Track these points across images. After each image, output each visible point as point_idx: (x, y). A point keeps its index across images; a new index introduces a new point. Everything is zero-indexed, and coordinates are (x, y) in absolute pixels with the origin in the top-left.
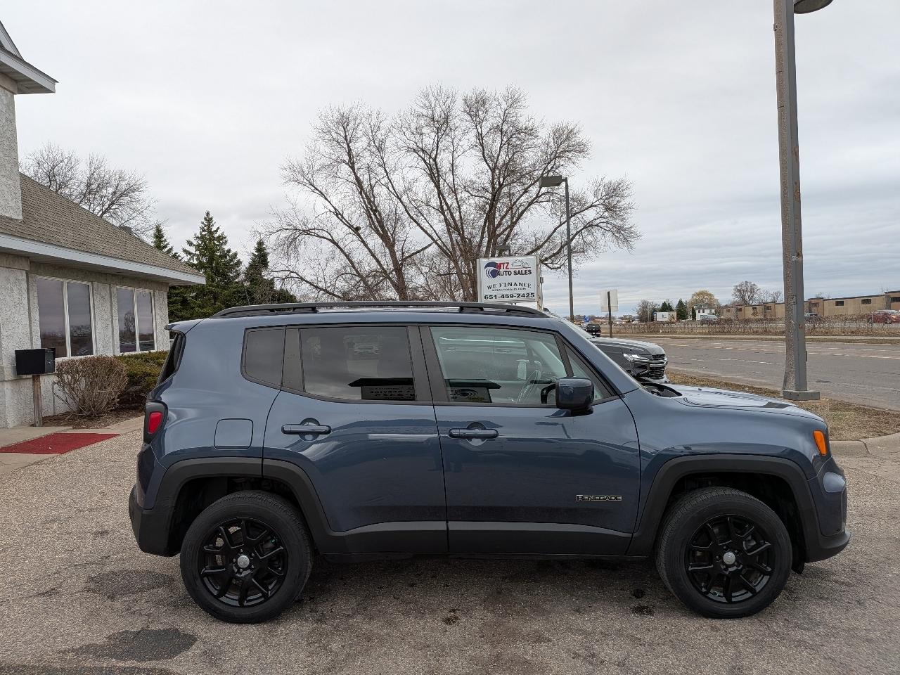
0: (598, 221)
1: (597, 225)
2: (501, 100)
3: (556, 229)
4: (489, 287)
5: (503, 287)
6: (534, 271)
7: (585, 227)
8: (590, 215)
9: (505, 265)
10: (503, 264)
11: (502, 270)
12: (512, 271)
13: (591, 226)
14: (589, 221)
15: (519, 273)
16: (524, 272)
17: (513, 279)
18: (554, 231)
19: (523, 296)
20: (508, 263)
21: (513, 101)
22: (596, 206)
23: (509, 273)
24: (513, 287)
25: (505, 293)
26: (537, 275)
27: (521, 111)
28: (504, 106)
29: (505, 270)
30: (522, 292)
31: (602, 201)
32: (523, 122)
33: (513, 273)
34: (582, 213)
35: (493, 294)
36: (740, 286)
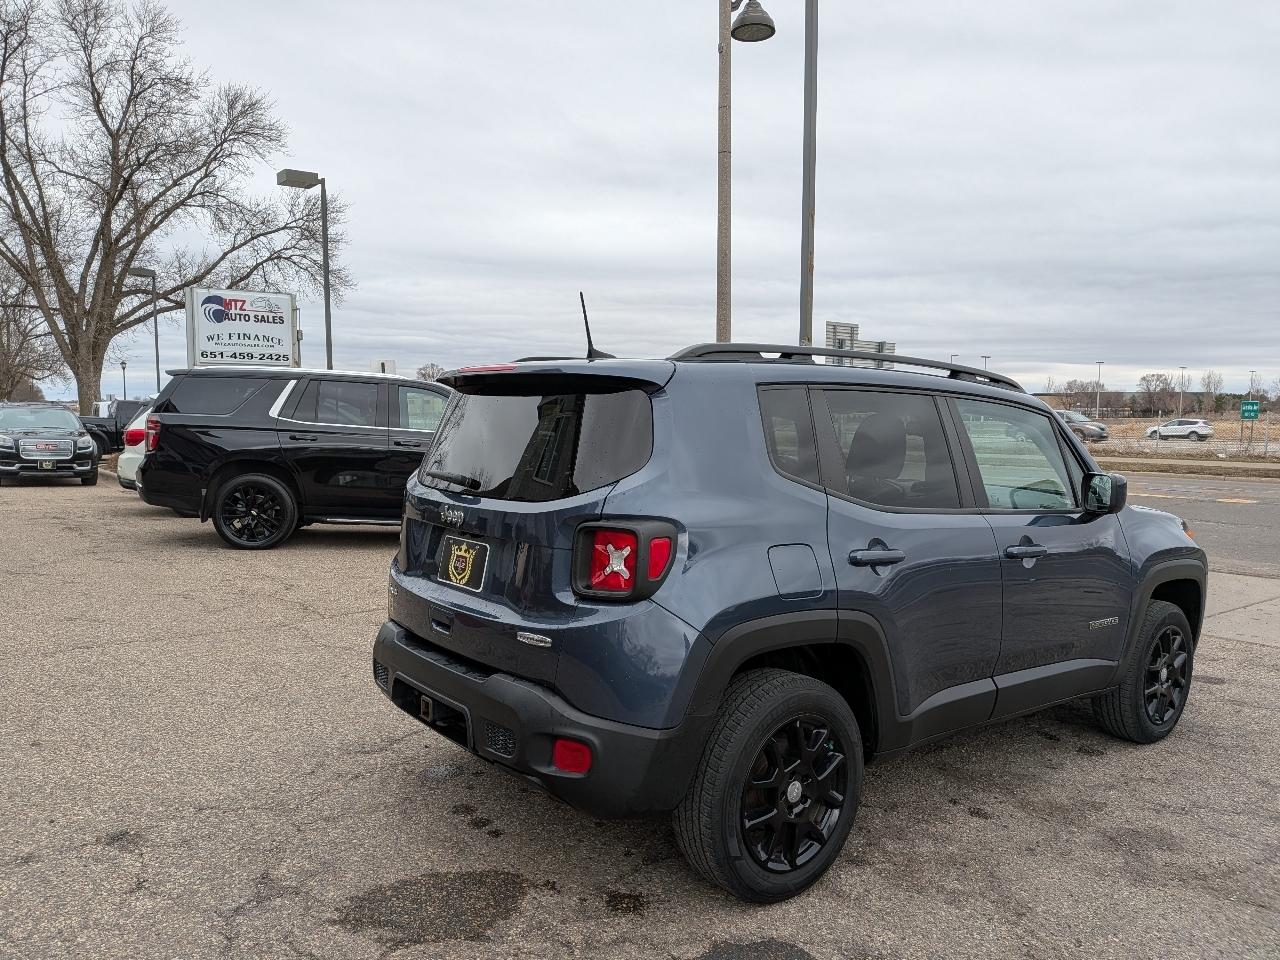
0: (289, 253)
1: (288, 259)
2: (133, 19)
3: (226, 254)
4: (211, 338)
5: (235, 338)
6: (287, 318)
7: (270, 259)
8: (280, 240)
9: (239, 304)
10: (236, 301)
11: (233, 311)
12: (252, 315)
13: (279, 257)
14: (276, 250)
15: (263, 319)
16: (271, 320)
17: (252, 328)
18: (223, 258)
19: (271, 357)
20: (244, 302)
21: (156, 27)
22: (291, 228)
23: (247, 318)
24: (252, 342)
25: (238, 350)
26: (294, 326)
27: (168, 48)
28: (138, 30)
29: (238, 311)
30: (268, 351)
31: (301, 222)
32: (170, 65)
33: (252, 319)
34: (269, 236)
35: (218, 349)
36: (424, 369)
